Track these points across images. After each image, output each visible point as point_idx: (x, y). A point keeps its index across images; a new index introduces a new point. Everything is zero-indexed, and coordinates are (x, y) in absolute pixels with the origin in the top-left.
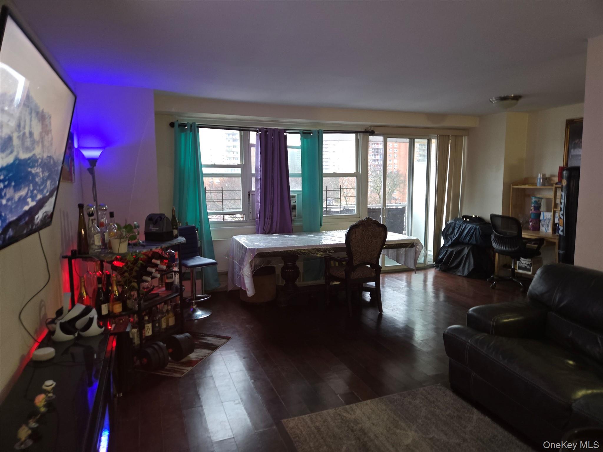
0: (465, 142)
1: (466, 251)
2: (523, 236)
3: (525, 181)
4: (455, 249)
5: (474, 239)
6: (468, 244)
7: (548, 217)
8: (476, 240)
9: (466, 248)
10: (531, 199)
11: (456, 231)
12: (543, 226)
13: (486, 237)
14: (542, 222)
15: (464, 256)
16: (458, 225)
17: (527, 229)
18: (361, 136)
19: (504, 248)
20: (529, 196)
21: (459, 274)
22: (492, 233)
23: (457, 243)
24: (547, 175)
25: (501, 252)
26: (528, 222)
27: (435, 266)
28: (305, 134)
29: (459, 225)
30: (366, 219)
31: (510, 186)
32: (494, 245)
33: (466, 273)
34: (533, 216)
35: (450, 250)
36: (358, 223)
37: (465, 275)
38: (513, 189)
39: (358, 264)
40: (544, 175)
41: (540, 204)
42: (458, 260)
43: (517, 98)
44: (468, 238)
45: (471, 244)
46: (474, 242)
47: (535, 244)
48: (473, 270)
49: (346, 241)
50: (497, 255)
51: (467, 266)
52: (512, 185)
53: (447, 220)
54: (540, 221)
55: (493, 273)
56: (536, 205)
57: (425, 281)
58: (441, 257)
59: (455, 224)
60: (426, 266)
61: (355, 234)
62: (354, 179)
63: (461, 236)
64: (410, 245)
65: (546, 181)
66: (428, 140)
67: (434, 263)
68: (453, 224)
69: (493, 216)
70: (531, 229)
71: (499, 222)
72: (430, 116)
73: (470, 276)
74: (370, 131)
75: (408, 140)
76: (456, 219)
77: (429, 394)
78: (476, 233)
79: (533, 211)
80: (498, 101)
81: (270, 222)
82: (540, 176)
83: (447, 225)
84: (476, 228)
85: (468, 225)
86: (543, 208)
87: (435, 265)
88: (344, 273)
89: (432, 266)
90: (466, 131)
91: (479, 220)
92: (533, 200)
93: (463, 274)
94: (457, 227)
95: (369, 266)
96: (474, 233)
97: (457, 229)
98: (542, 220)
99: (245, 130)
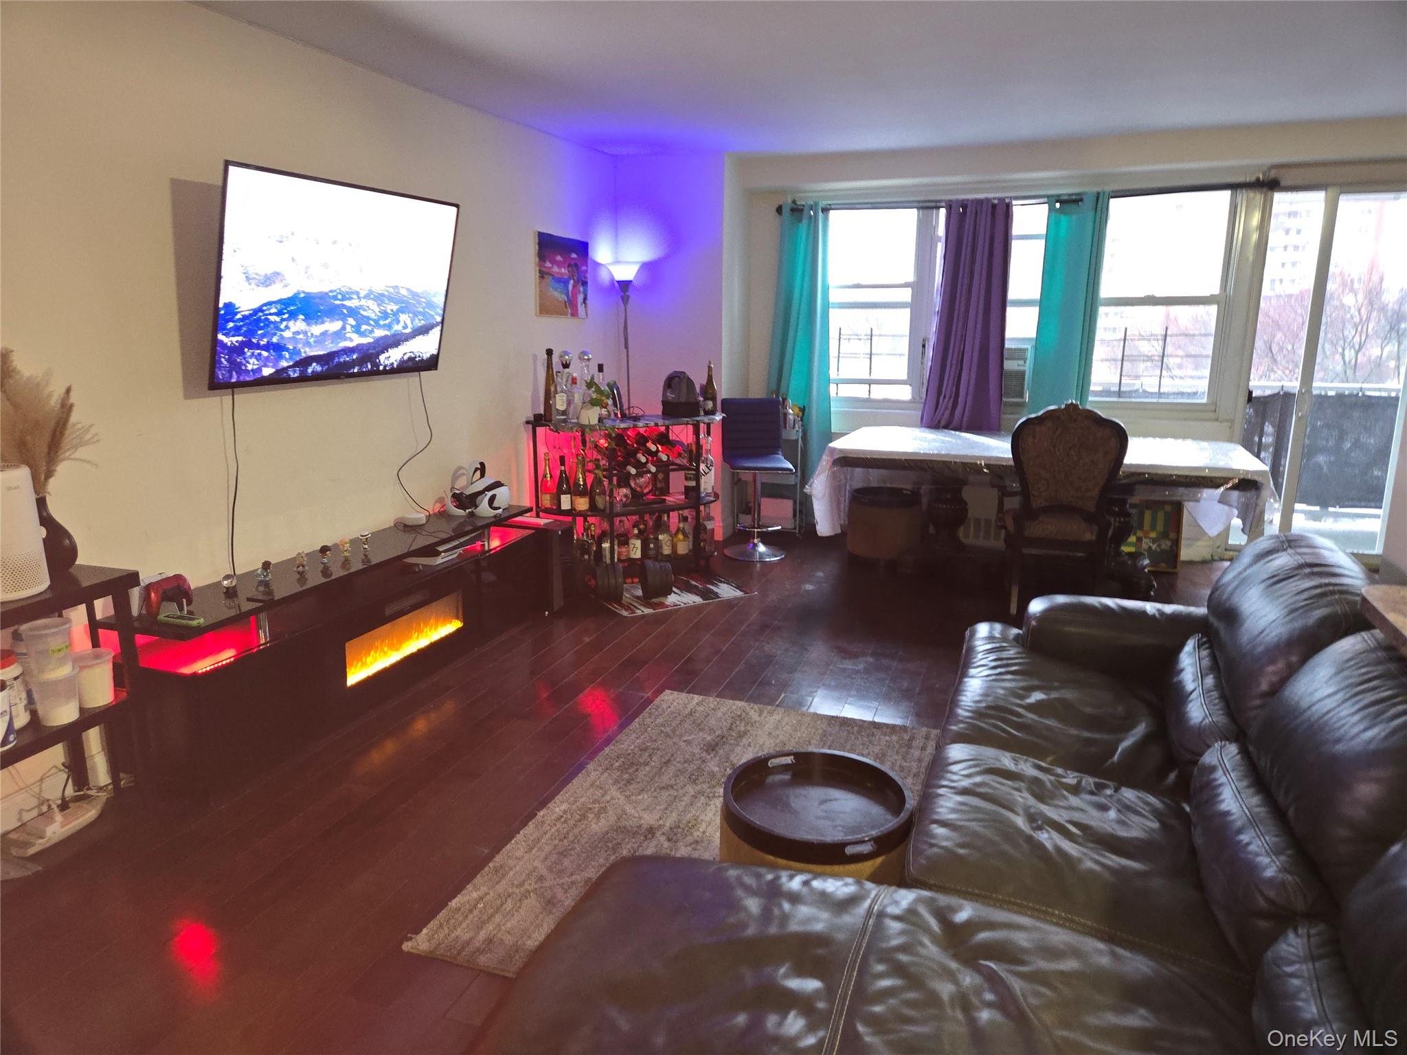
18: (1246, 194)
28: (1065, 204)
61: (1034, 437)
74: (1272, 180)
81: (950, 405)
99: (927, 207)
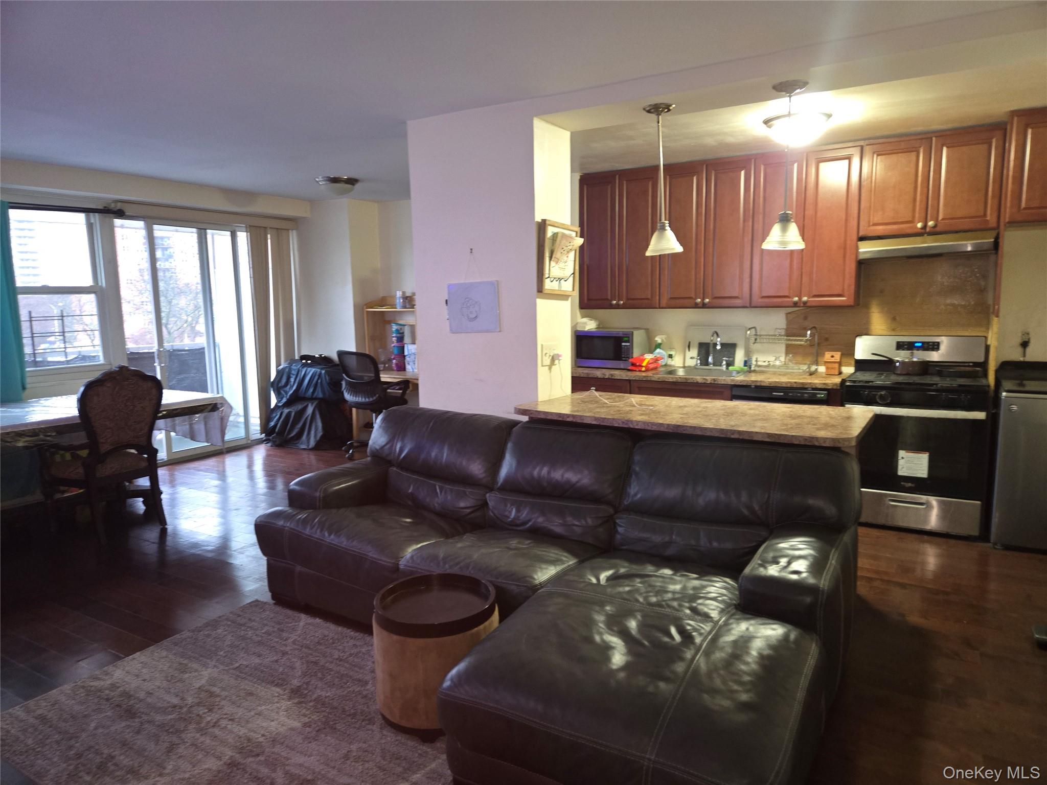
0: (293, 240)
1: (310, 410)
2: (383, 380)
3: (383, 302)
4: (293, 409)
5: (319, 389)
6: (312, 399)
7: (413, 351)
8: (323, 392)
9: (310, 405)
10: (391, 327)
11: (292, 380)
12: (409, 364)
13: (335, 385)
14: (407, 359)
15: (307, 418)
16: (294, 370)
17: (389, 369)
18: (96, 218)
19: (360, 399)
20: (389, 322)
21: (303, 447)
22: (342, 379)
23: (295, 399)
24: (408, 294)
25: (358, 406)
26: (390, 360)
27: (265, 441)
29: (297, 371)
30: (117, 369)
31: (363, 309)
32: (348, 396)
33: (312, 443)
34: (396, 352)
35: (286, 411)
36: (102, 377)
37: (311, 446)
38: (367, 311)
39: (109, 449)
40: (404, 293)
41: (403, 333)
42: (300, 425)
43: (352, 181)
44: (311, 390)
45: (316, 399)
46: (320, 395)
47: (399, 389)
48: (322, 437)
49: (80, 410)
50: (354, 410)
51: (313, 432)
52: (365, 307)
53: (278, 364)
54: (404, 356)
55: (351, 438)
56: (398, 335)
57: (250, 466)
58: (272, 424)
59: (290, 369)
60: (249, 442)
61: (99, 398)
62: (92, 297)
63: (300, 388)
64: (210, 408)
65: (407, 301)
66: (231, 232)
67: (263, 435)
68: (287, 370)
69: (341, 354)
70: (395, 369)
71: (352, 362)
72: (228, 192)
73: (318, 447)
74: (115, 210)
75: (194, 230)
76: (292, 361)
77: (239, 616)
78: (321, 382)
79: (395, 344)
80: (328, 182)
82: (399, 294)
83: (278, 372)
84: (320, 374)
85: (309, 369)
86: (407, 339)
87: (264, 439)
88: (81, 470)
89: (259, 442)
90: (294, 222)
91: (324, 361)
92: (394, 327)
93: (308, 446)
94: (293, 375)
95: (133, 451)
96: (319, 381)
97: (294, 377)
98: (407, 356)
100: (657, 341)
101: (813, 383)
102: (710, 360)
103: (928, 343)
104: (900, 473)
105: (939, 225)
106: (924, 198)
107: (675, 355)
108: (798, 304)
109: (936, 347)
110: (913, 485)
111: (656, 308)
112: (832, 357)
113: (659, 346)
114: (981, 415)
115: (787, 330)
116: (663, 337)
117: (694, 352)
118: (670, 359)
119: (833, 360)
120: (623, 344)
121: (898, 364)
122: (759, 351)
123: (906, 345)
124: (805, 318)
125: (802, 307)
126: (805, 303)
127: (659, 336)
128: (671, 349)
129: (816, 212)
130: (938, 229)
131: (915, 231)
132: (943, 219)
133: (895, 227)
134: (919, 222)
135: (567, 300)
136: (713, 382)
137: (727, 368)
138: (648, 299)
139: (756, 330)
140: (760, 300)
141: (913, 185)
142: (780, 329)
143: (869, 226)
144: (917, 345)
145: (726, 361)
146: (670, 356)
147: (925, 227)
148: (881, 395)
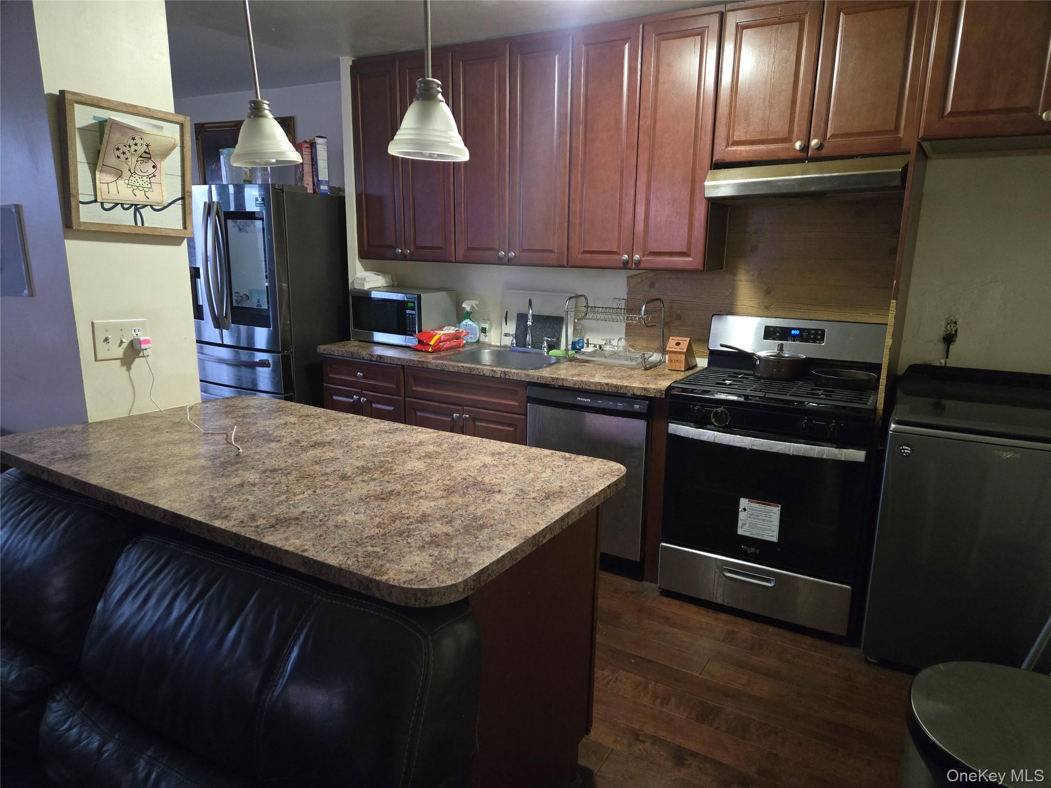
100: (465, 308)
101: (630, 387)
102: (529, 338)
103: (809, 330)
104: (740, 532)
105: (826, 145)
106: (808, 101)
107: (490, 328)
108: (630, 265)
109: (819, 337)
110: (758, 551)
111: (453, 262)
112: (678, 344)
113: (468, 315)
114: (858, 455)
115: (627, 301)
116: (474, 303)
117: (511, 328)
118: (483, 334)
119: (678, 349)
120: (408, 312)
121: (758, 362)
122: (592, 330)
123: (778, 332)
124: (652, 285)
125: (635, 269)
126: (638, 263)
127: (466, 301)
128: (485, 321)
129: (655, 123)
130: (824, 152)
131: (791, 155)
132: (833, 136)
133: (762, 147)
134: (797, 141)
135: (179, 244)
136: (503, 376)
137: (548, 353)
138: (441, 248)
139: (586, 299)
140: (580, 256)
141: (792, 80)
142: (619, 299)
143: (727, 146)
144: (793, 332)
145: (547, 341)
146: (484, 330)
147: (806, 148)
148: (716, 413)
